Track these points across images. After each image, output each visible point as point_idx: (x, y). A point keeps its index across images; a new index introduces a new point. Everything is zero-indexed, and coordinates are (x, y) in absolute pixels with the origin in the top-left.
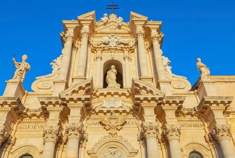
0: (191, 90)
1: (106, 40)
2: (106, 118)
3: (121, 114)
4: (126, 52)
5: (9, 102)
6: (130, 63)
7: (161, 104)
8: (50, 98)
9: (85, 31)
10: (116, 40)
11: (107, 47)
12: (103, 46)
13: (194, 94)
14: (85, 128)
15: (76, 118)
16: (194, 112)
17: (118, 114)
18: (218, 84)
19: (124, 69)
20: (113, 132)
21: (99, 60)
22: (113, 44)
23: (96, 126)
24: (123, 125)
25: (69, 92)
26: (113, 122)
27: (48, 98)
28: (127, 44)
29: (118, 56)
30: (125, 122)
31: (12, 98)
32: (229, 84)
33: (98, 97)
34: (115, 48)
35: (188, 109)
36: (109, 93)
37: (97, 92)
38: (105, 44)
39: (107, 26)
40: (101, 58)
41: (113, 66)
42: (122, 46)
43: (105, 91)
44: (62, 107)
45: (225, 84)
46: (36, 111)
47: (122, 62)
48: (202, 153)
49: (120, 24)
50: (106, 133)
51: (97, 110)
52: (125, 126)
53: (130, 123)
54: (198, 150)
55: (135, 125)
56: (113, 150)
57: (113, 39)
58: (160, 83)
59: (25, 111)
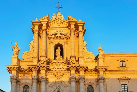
0: (94, 60)
1: (55, 32)
2: (56, 73)
3: (62, 71)
4: (65, 40)
5: (16, 67)
6: (67, 45)
7: (78, 68)
8: (32, 66)
9: (44, 28)
10: (60, 33)
11: (56, 36)
12: (53, 36)
13: (95, 62)
14: (47, 77)
15: (44, 74)
16: (92, 70)
17: (61, 71)
18: (108, 57)
19: (64, 49)
20: (59, 78)
21: (52, 44)
22: (58, 35)
23: (52, 75)
24: (63, 75)
25: (40, 64)
26: (59, 74)
27: (31, 66)
28: (66, 35)
29: (61, 42)
30: (64, 74)
31: (17, 66)
32: (112, 57)
33: (52, 63)
34: (60, 37)
35: (90, 69)
36: (57, 62)
37: (51, 61)
38: (55, 35)
39: (56, 21)
40: (53, 43)
41: (59, 47)
42: (63, 36)
43: (55, 61)
44: (38, 69)
45: (110, 57)
46: (27, 69)
47: (63, 45)
48: (93, 86)
49: (63, 21)
50: (56, 78)
51: (52, 69)
52: (64, 76)
53: (66, 74)
54: (91, 85)
55: (67, 76)
56: (59, 85)
57: (59, 32)
58: (79, 58)
59: (22, 70)
